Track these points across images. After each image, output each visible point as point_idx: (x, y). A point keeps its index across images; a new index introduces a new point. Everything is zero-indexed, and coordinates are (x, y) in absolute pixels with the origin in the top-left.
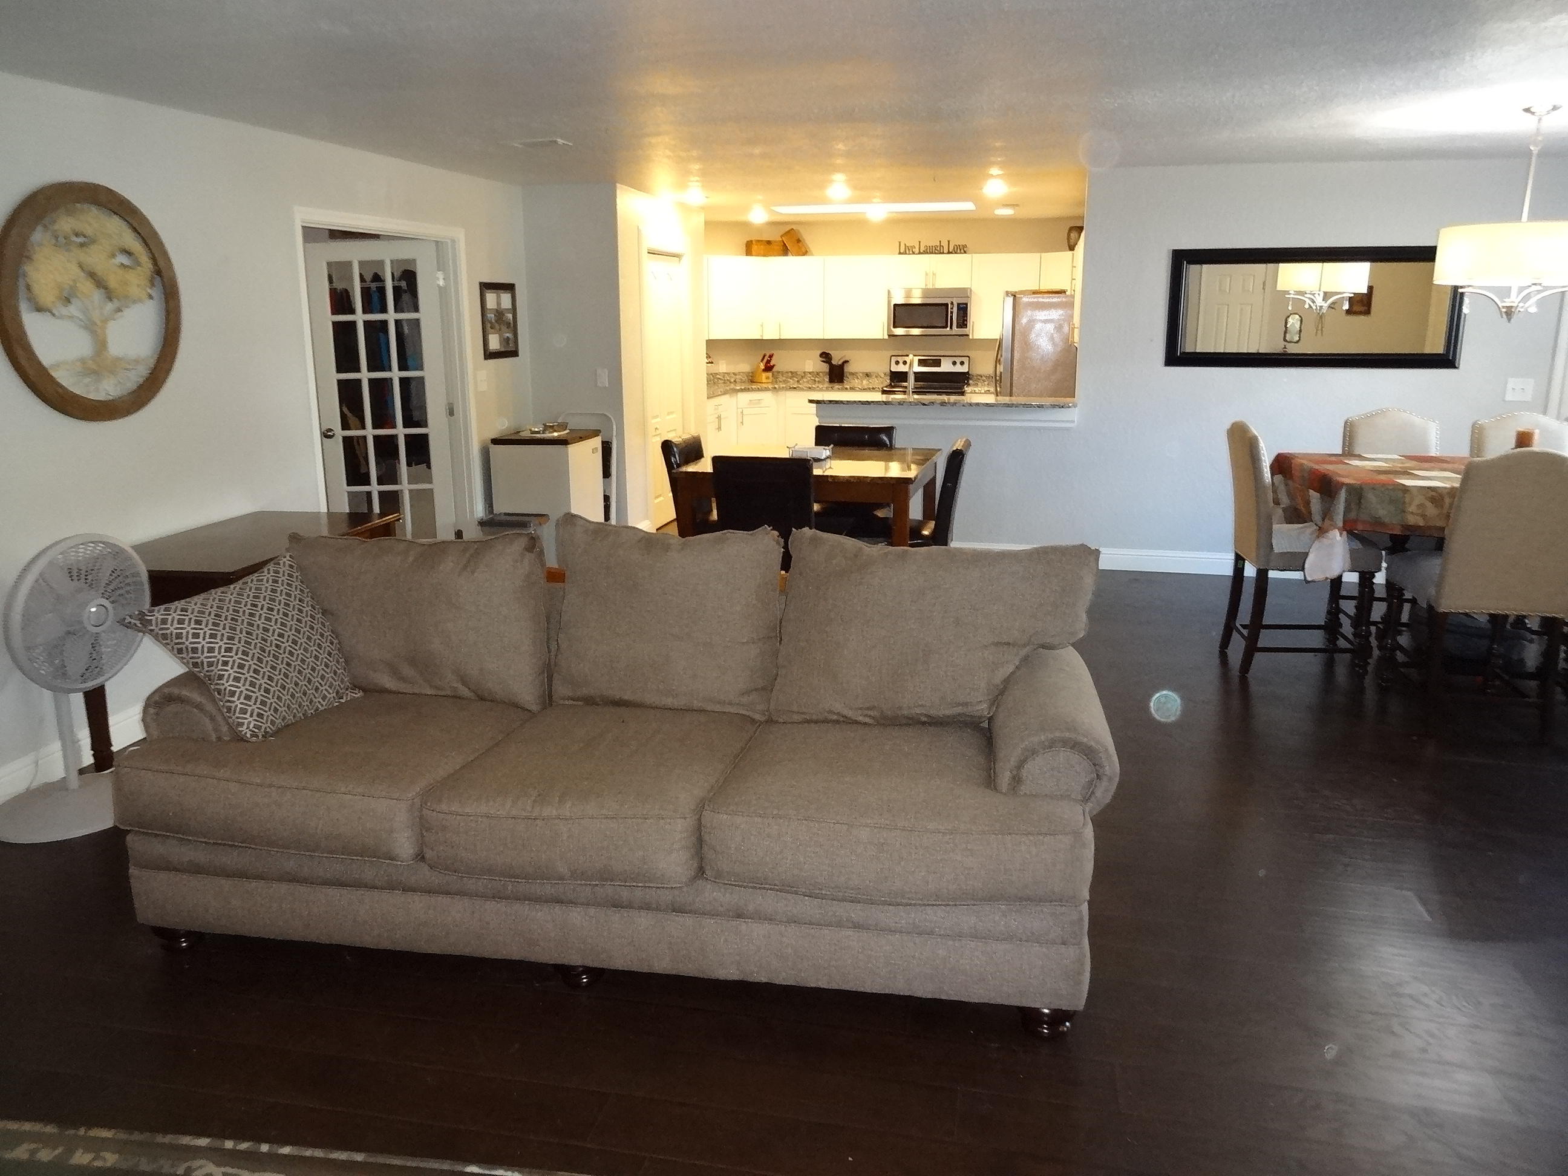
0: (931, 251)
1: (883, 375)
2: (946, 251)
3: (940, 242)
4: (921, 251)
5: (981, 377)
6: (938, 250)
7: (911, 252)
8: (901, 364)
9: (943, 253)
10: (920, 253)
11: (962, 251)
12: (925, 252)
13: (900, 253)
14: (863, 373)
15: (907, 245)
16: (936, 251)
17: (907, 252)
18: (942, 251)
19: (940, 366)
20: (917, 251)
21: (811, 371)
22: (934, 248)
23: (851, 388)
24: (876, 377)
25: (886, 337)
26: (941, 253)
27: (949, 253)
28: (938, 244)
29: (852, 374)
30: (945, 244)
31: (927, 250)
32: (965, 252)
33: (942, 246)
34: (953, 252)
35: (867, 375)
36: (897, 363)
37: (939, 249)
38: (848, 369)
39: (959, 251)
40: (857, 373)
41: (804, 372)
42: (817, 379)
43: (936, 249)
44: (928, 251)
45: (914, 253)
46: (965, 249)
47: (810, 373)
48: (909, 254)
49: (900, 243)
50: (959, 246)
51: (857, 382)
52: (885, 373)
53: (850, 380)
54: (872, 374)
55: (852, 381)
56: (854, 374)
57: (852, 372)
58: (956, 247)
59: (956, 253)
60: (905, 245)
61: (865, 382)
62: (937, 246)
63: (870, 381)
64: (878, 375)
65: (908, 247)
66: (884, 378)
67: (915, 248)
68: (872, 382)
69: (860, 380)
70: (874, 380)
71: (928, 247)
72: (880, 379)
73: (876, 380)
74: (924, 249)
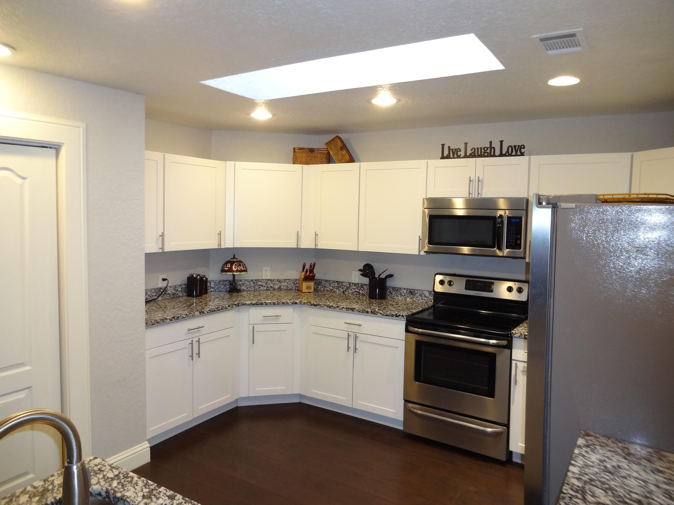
0: (479, 154)
1: (427, 294)
2: (498, 152)
3: (491, 143)
4: (468, 154)
6: (488, 153)
7: (456, 156)
8: (445, 285)
9: (494, 156)
10: (466, 156)
11: (519, 153)
12: (472, 156)
13: (443, 157)
14: (407, 289)
15: (452, 148)
16: (486, 154)
17: (451, 156)
18: (492, 154)
20: (462, 153)
21: (357, 282)
22: (483, 151)
24: (421, 295)
26: (491, 156)
27: (501, 155)
28: (488, 146)
29: (394, 289)
30: (497, 146)
31: (474, 152)
32: (522, 154)
33: (494, 148)
34: (507, 154)
35: (412, 292)
36: (441, 283)
37: (488, 151)
38: (390, 283)
39: (514, 153)
40: (400, 288)
41: (350, 283)
42: (361, 292)
44: (476, 154)
45: (459, 157)
46: (523, 150)
47: (355, 284)
48: (454, 158)
49: (443, 145)
50: (515, 146)
51: (401, 298)
52: (430, 292)
53: (394, 296)
54: (416, 292)
55: (395, 297)
56: (397, 289)
57: (395, 288)
58: (510, 148)
59: (510, 155)
60: (449, 147)
61: (408, 299)
62: (487, 148)
63: (414, 299)
64: (423, 294)
65: (452, 150)
66: (428, 298)
67: (460, 151)
68: (416, 300)
69: (404, 297)
70: (418, 299)
71: (476, 149)
72: (424, 298)
73: (420, 299)
74: (471, 152)
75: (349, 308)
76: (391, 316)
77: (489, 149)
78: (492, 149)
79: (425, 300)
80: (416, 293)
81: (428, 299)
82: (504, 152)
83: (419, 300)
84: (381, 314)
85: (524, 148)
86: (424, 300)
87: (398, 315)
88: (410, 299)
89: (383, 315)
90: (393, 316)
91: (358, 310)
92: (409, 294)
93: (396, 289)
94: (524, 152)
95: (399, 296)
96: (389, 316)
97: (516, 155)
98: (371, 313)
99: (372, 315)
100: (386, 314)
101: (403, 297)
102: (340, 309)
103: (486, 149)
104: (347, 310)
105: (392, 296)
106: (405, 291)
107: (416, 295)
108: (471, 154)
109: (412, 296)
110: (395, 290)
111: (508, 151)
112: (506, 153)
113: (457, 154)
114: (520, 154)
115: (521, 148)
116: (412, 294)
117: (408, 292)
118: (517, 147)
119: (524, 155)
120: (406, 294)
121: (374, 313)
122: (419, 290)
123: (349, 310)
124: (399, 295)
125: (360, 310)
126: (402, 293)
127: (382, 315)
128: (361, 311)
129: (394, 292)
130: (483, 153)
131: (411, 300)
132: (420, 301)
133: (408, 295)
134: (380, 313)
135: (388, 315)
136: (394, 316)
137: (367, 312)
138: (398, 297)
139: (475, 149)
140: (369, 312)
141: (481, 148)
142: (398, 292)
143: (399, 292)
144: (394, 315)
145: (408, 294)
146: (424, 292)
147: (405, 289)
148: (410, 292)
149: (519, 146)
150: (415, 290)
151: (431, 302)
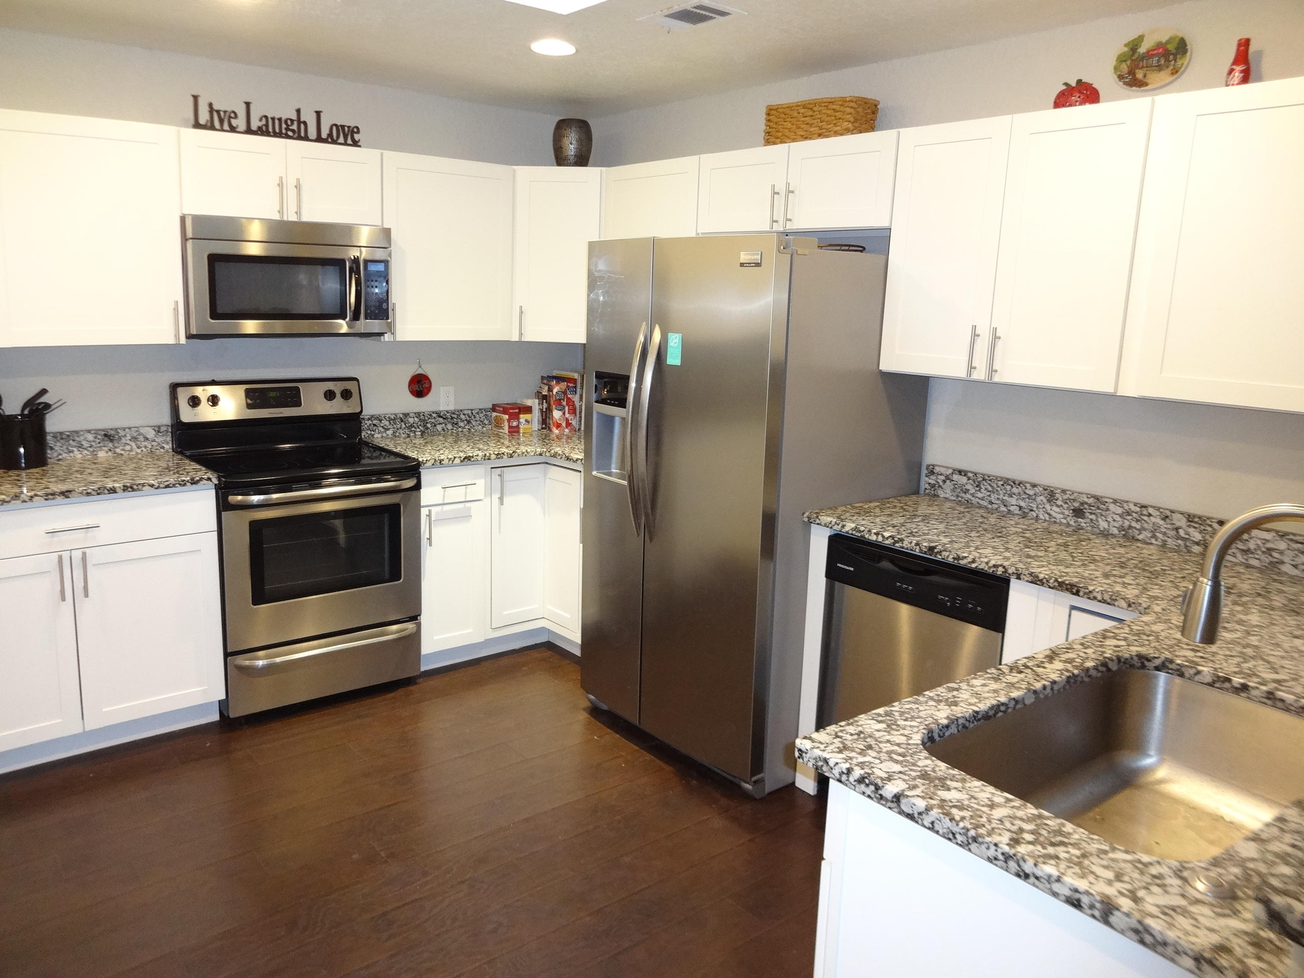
0: (277, 130)
1: (151, 434)
2: (312, 134)
3: (298, 111)
4: (254, 127)
5: (381, 421)
6: (293, 131)
7: (226, 127)
8: (204, 406)
9: (306, 138)
10: (249, 131)
11: (349, 141)
12: (262, 131)
13: (197, 125)
14: (97, 431)
15: (215, 107)
16: (290, 133)
17: (217, 124)
18: (303, 134)
19: (298, 404)
20: (240, 123)
22: (284, 126)
23: (125, 488)
24: (134, 439)
25: (183, 340)
26: (300, 138)
27: (319, 139)
28: (294, 117)
29: (61, 436)
30: (309, 117)
31: (267, 125)
32: (355, 144)
33: (305, 123)
34: (330, 140)
35: (109, 436)
36: (195, 402)
37: (295, 127)
38: (53, 423)
39: (341, 140)
40: (77, 432)
43: (287, 129)
44: (271, 130)
45: (233, 129)
46: (356, 137)
48: (222, 130)
49: (195, 98)
50: (343, 127)
51: (81, 456)
52: (157, 429)
53: (60, 454)
54: (122, 433)
55: (64, 455)
56: (68, 436)
57: (61, 433)
58: (334, 128)
59: (334, 142)
60: (211, 105)
61: (102, 454)
62: (292, 121)
63: (118, 451)
64: (139, 435)
65: (218, 112)
66: (154, 441)
67: (236, 117)
68: (122, 452)
69: (88, 451)
70: (128, 448)
71: (270, 122)
72: (144, 444)
73: (134, 447)
74: (260, 124)
75: (53, 494)
76: (180, 484)
77: (295, 123)
78: (302, 126)
79: (146, 447)
80: (120, 435)
81: (154, 443)
82: (324, 135)
83: (131, 450)
84: (152, 486)
85: (358, 132)
86: (143, 449)
87: (198, 478)
88: (107, 452)
89: (158, 488)
90: (185, 485)
91: (85, 492)
92: (103, 440)
93: (64, 436)
94: (359, 140)
95: (76, 452)
96: (174, 485)
97: (346, 144)
98: (124, 490)
99: (126, 494)
100: (168, 483)
101: (86, 452)
102: (24, 501)
103: (289, 122)
104: (46, 500)
105: (55, 454)
106: (90, 437)
107: (123, 440)
108: (260, 128)
109: (111, 445)
110: (62, 439)
111: (330, 135)
112: (328, 138)
113: (230, 125)
114: (351, 143)
115: (353, 132)
116: (112, 441)
117: (99, 437)
118: (346, 129)
119: (360, 146)
120: (93, 444)
121: (131, 488)
122: (130, 428)
123: (54, 499)
124: (75, 449)
125: (89, 491)
126: (83, 443)
127: (156, 488)
128: (94, 493)
129: (59, 444)
130: (284, 131)
131: (110, 453)
132: (134, 453)
133: (101, 444)
134: (149, 485)
135: (171, 485)
136: (188, 484)
137: (113, 491)
138: (71, 454)
139: (266, 117)
140: (118, 490)
141: (280, 120)
142: (71, 442)
143: (74, 440)
144: (188, 481)
145: (99, 443)
146: (142, 431)
147: (89, 431)
148: (106, 435)
149: (349, 127)
150: (119, 431)
151: (162, 450)
